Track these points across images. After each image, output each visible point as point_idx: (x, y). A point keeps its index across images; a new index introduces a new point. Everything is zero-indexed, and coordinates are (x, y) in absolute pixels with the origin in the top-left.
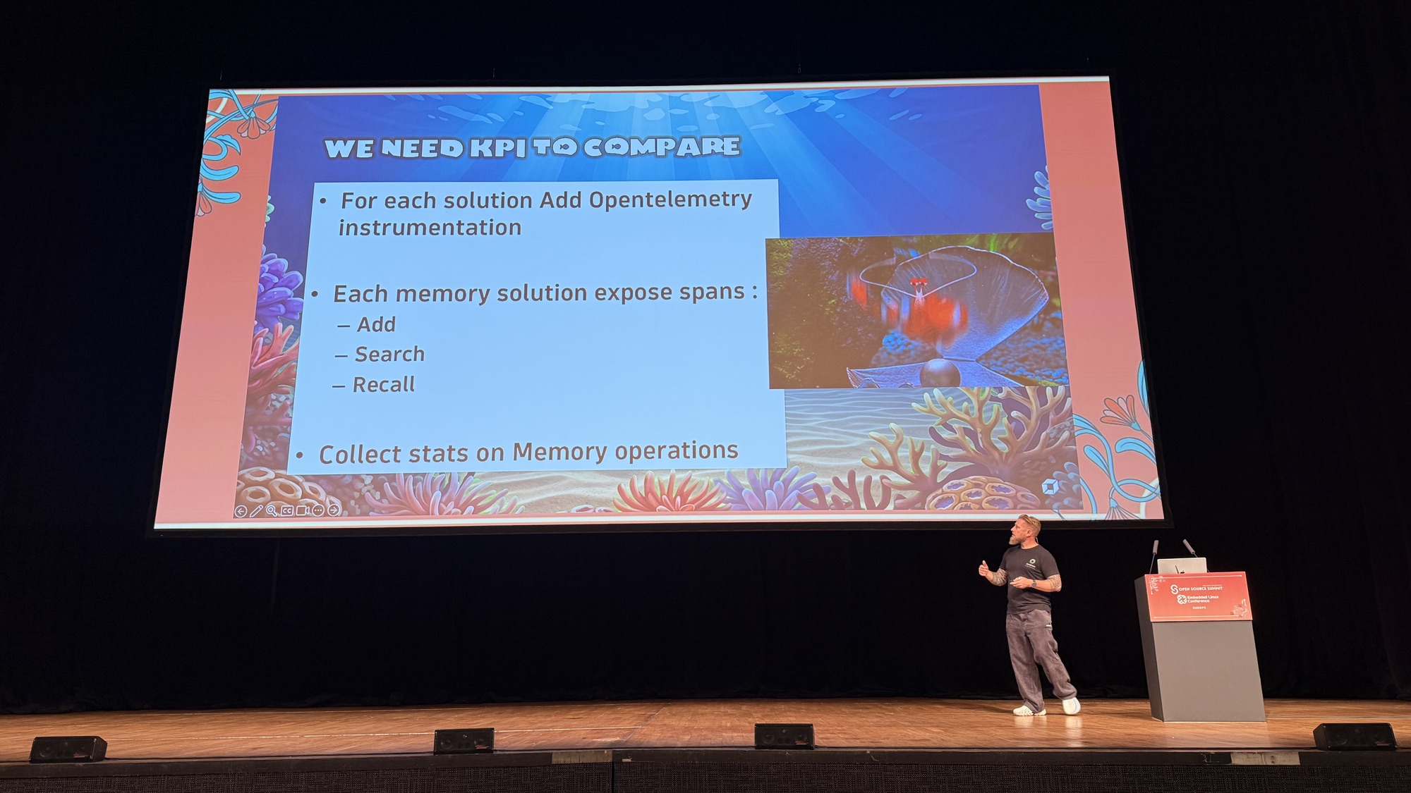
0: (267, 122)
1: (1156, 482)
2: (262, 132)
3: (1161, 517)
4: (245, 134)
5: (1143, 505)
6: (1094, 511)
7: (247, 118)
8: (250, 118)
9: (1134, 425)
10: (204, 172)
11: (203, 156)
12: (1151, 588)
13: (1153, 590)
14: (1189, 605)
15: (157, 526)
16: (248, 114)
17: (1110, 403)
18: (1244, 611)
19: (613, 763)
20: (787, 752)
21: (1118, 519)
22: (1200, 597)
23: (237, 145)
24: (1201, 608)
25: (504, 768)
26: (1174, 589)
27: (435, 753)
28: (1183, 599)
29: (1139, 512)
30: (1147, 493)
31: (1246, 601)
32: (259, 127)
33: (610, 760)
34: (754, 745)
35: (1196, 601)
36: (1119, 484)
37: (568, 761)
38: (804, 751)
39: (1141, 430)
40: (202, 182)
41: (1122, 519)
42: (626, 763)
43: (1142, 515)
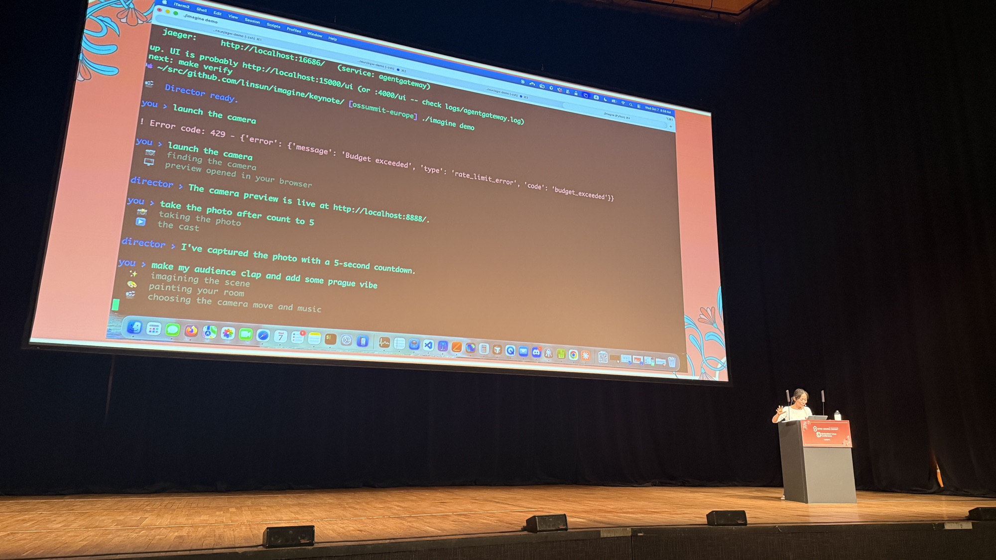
0: (145, 14)
1: (724, 359)
2: (140, 22)
3: (726, 379)
4: (124, 20)
5: (717, 373)
6: (693, 375)
7: (127, 7)
8: (129, 8)
9: (715, 325)
10: (85, 44)
11: (85, 31)
12: (804, 427)
13: (805, 429)
14: (822, 438)
15: (32, 340)
16: (127, 4)
17: (703, 311)
18: (849, 443)
19: (632, 536)
21: (705, 379)
22: (827, 434)
23: (116, 28)
24: (828, 440)
25: (575, 540)
26: (815, 428)
28: (819, 434)
29: (715, 377)
30: (720, 366)
31: (849, 437)
32: (137, 17)
33: (630, 534)
35: (826, 436)
36: (706, 359)
37: (609, 535)
38: (743, 527)
39: (718, 328)
40: (82, 52)
41: (707, 380)
42: (640, 536)
43: (717, 379)
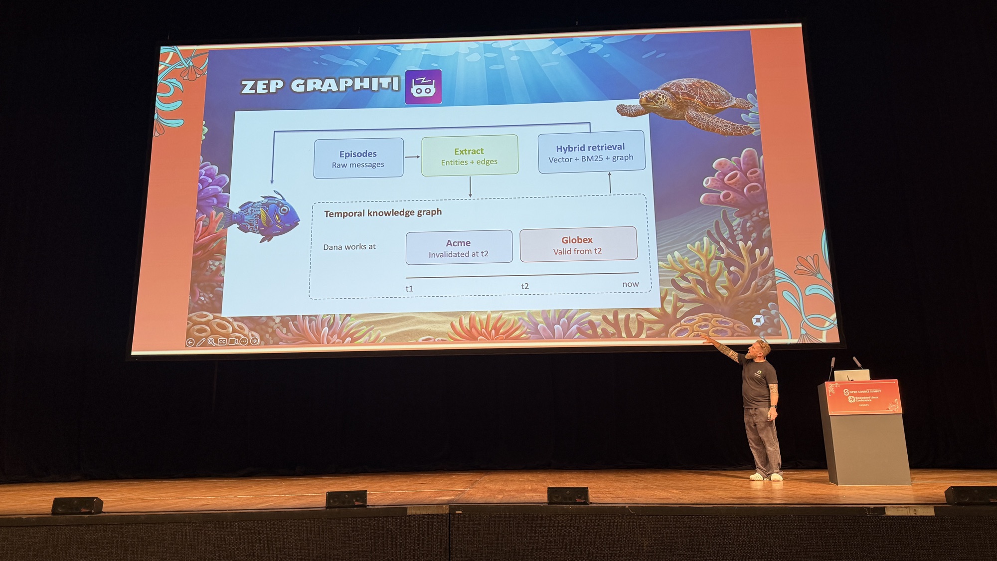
0: (201, 68)
1: (834, 316)
2: (198, 76)
3: (837, 340)
4: (186, 78)
5: (824, 333)
6: (790, 337)
7: (187, 66)
8: (189, 66)
9: (819, 276)
10: (158, 105)
11: (158, 94)
12: (830, 391)
13: (831, 393)
14: (857, 404)
15: (133, 353)
16: (188, 63)
17: (801, 260)
18: (896, 407)
19: (449, 514)
20: (570, 507)
21: (806, 342)
22: (865, 398)
23: (181, 86)
24: (865, 405)
25: (374, 517)
26: (846, 392)
27: (326, 508)
28: (852, 399)
29: (821, 338)
30: (827, 324)
31: (898, 401)
32: (196, 72)
33: (447, 512)
34: (547, 502)
35: (862, 400)
36: (807, 318)
37: (418, 512)
38: (582, 506)
39: (823, 279)
40: (157, 112)
41: (809, 342)
42: (459, 514)
43: (824, 340)
